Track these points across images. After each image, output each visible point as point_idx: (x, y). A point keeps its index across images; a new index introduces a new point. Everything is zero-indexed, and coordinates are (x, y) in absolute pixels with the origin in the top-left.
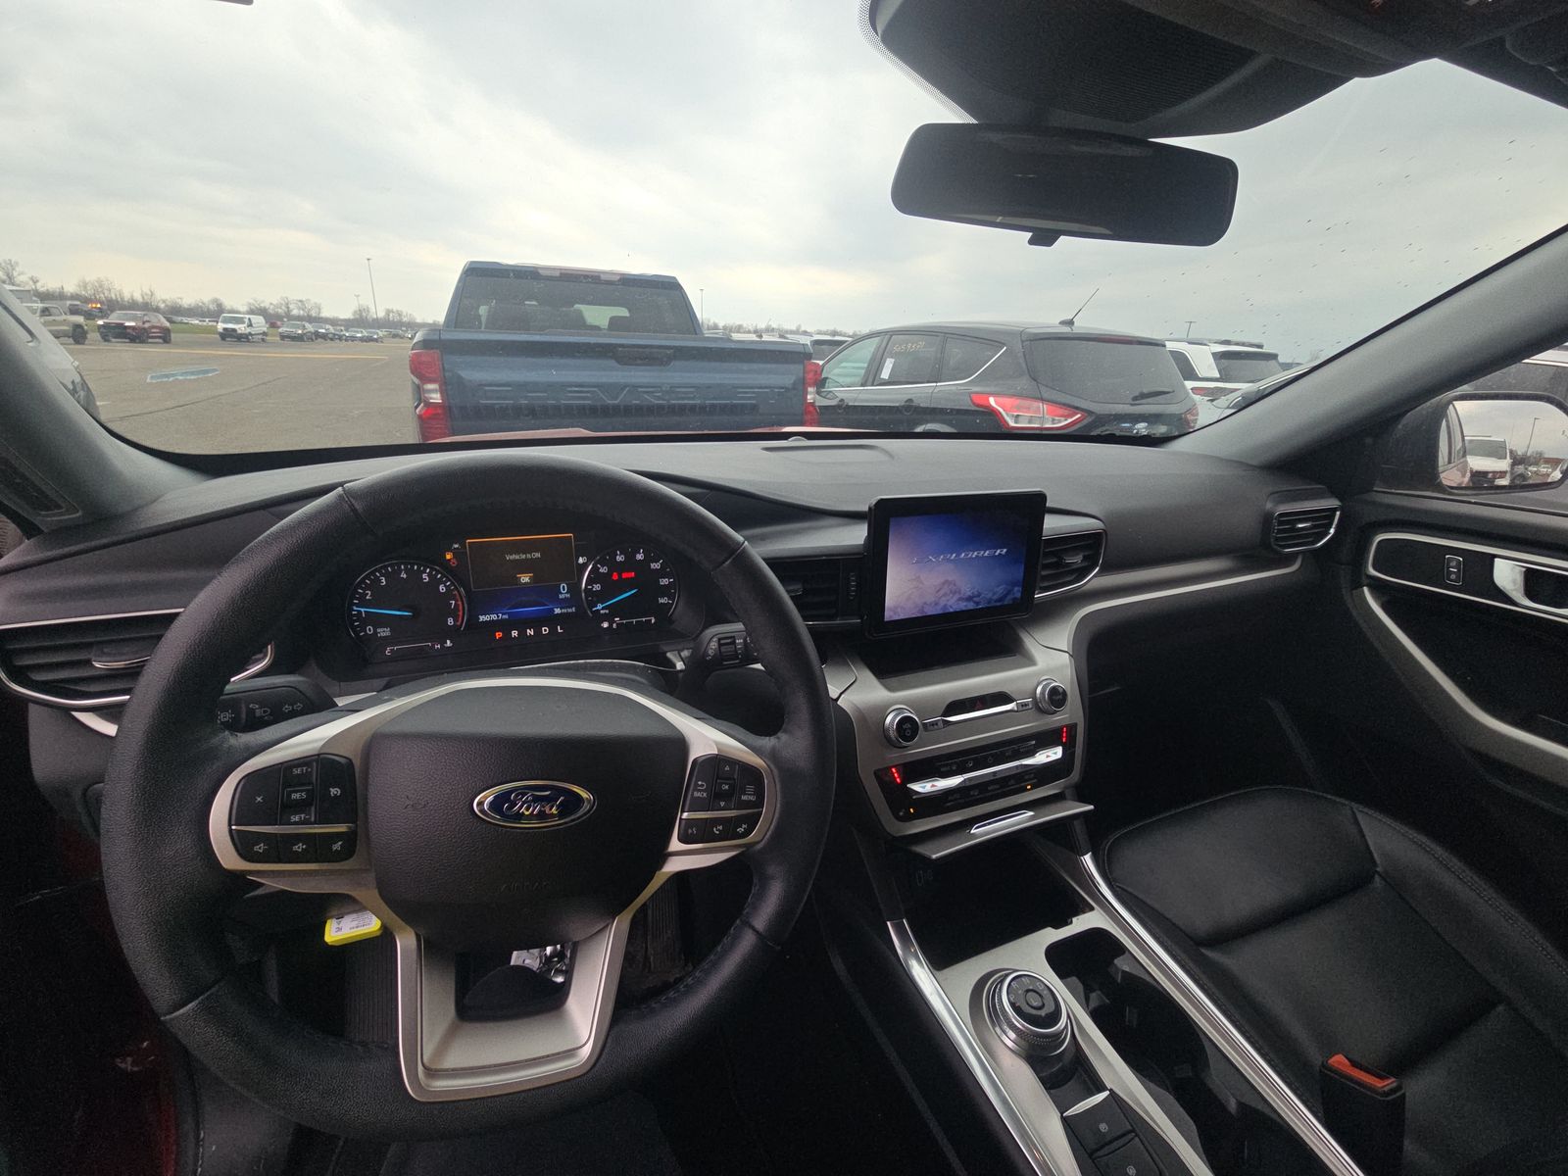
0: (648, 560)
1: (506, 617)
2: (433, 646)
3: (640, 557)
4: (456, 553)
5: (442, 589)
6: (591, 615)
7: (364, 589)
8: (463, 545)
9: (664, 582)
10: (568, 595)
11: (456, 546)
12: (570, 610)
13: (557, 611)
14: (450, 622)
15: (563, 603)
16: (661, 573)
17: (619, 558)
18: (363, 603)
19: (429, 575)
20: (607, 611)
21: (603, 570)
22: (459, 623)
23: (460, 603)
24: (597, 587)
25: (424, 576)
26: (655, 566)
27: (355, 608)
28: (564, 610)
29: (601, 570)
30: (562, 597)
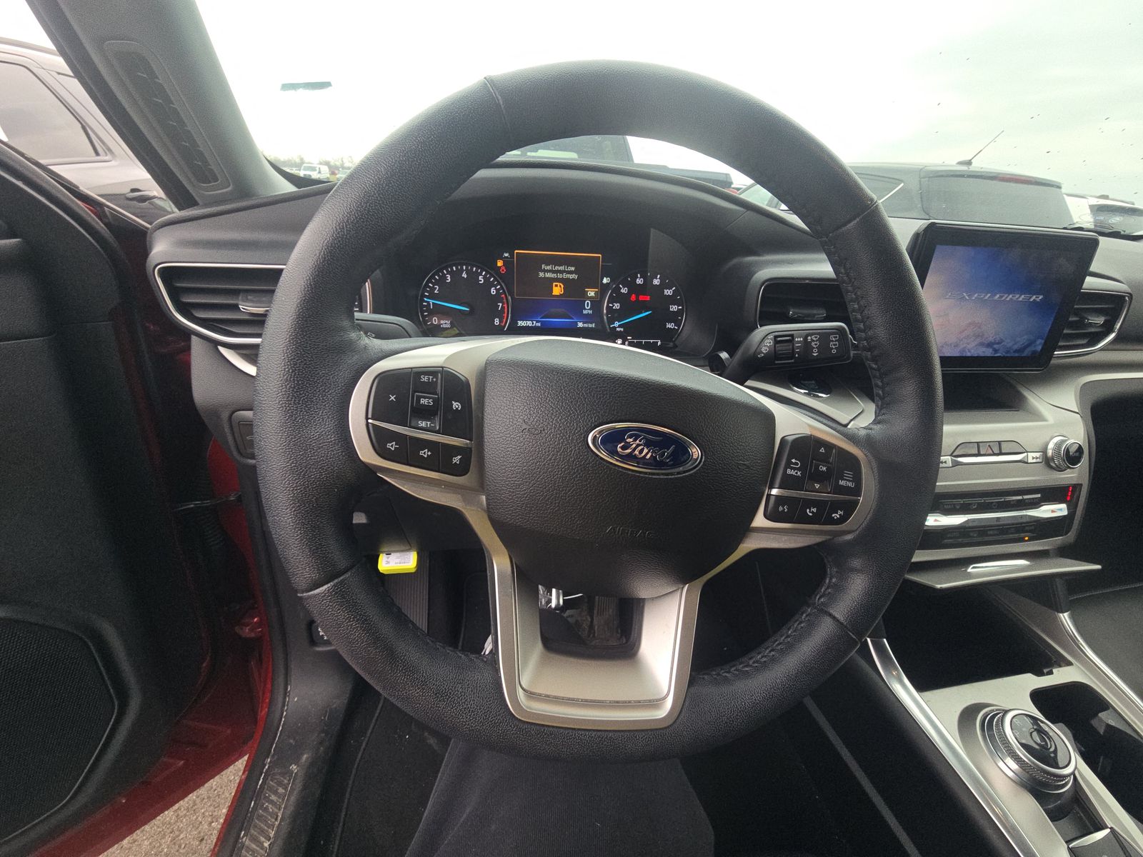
0: (664, 285)
1: (539, 324)
3: (656, 282)
4: (505, 259)
5: (493, 291)
6: (609, 330)
7: (434, 284)
8: (512, 255)
9: (674, 308)
10: (591, 312)
11: (506, 255)
12: (590, 326)
13: (580, 325)
14: (497, 321)
15: (587, 318)
16: (672, 300)
17: (639, 281)
18: (432, 296)
19: (485, 277)
20: (622, 329)
21: (624, 290)
22: (503, 324)
23: (505, 306)
24: (617, 306)
25: (480, 278)
26: (668, 292)
27: (425, 299)
28: (586, 325)
29: (623, 291)
30: (585, 312)
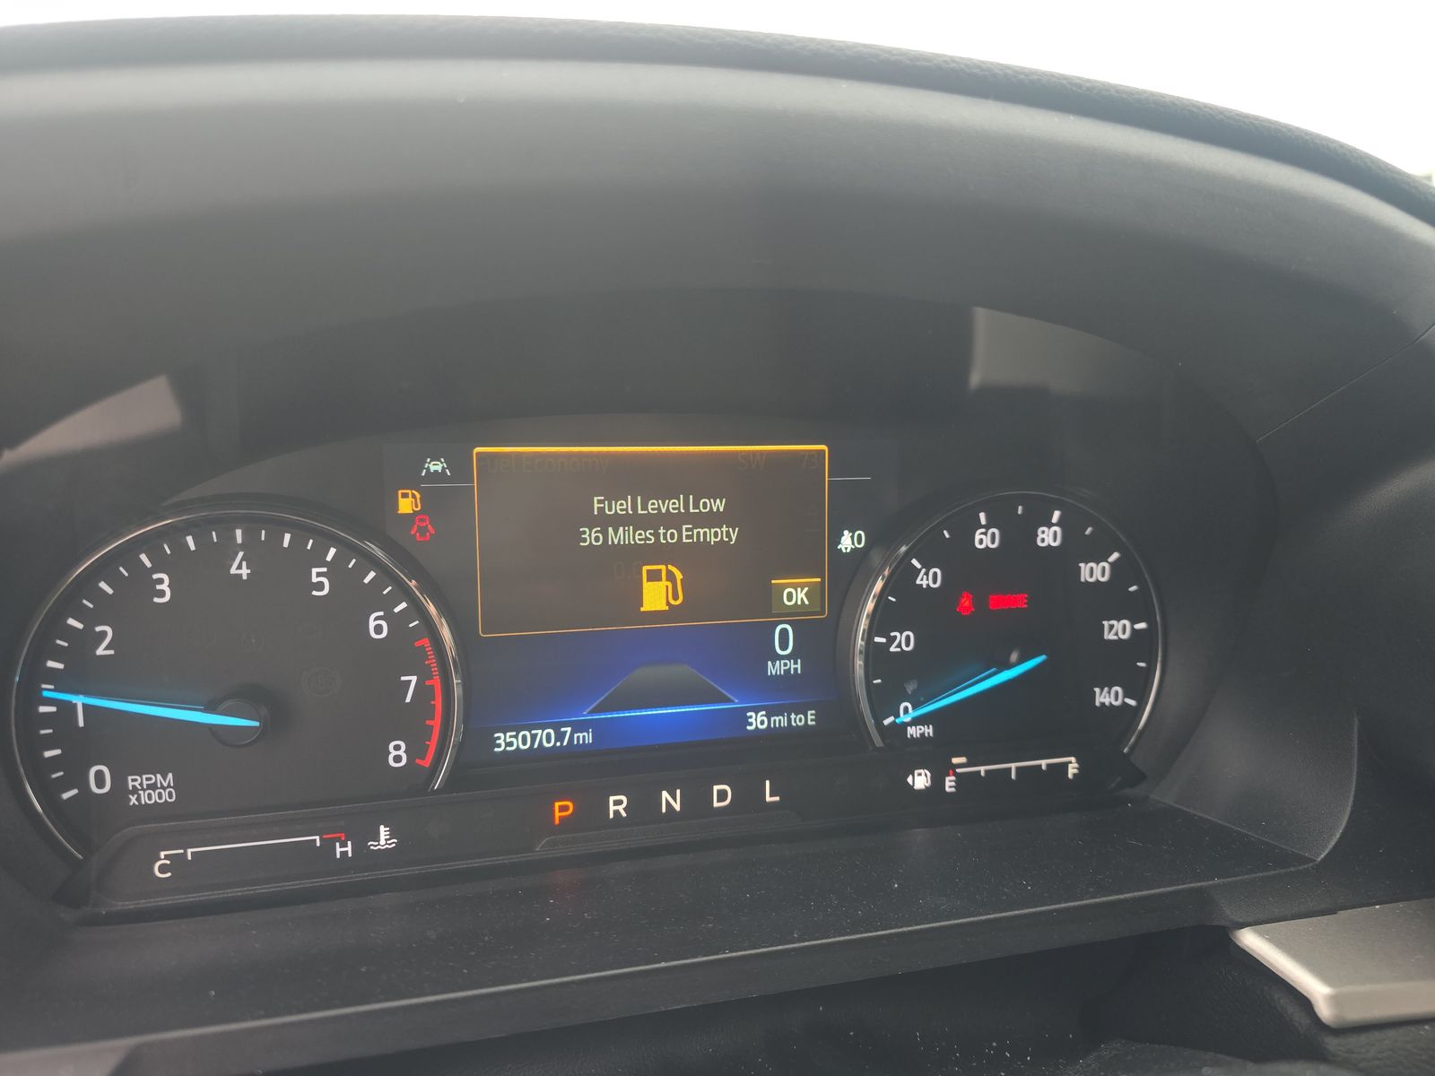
0: (1077, 548)
1: (586, 737)
2: (328, 846)
3: (1048, 537)
4: (430, 489)
5: (376, 626)
6: (878, 742)
7: (90, 619)
8: (460, 467)
9: (1118, 630)
10: (796, 666)
11: (435, 467)
12: (797, 720)
13: (757, 721)
14: (397, 753)
15: (782, 694)
16: (1110, 600)
17: (985, 539)
18: (83, 674)
19: (334, 571)
20: (929, 731)
21: (928, 579)
22: (427, 763)
23: (436, 682)
24: (903, 641)
25: (316, 574)
26: (1095, 572)
27: (48, 691)
28: (780, 721)
29: (922, 581)
30: (774, 669)
